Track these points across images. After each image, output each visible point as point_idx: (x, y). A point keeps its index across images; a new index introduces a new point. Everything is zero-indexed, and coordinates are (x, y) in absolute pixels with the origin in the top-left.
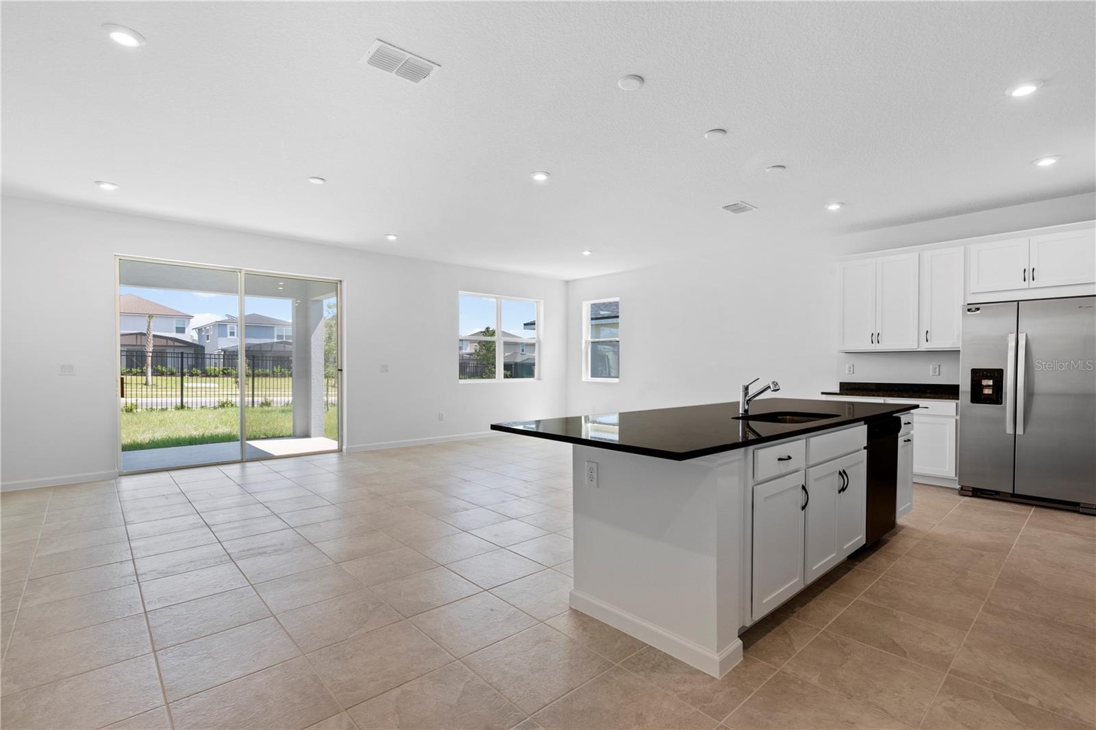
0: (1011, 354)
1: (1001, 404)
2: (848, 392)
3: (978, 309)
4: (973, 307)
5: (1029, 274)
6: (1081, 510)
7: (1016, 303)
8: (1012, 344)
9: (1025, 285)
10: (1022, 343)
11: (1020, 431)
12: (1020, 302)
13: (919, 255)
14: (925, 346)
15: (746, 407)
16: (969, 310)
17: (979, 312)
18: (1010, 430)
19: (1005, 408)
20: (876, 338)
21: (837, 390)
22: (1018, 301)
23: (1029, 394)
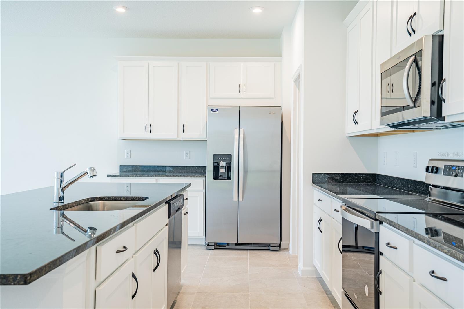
0: (236, 143)
1: (230, 180)
2: (127, 173)
3: (217, 110)
4: (215, 108)
5: (242, 89)
6: (271, 248)
7: (239, 107)
8: (236, 137)
9: (239, 95)
10: (242, 136)
11: (240, 199)
12: (240, 107)
13: (178, 64)
14: (182, 136)
15: (61, 194)
16: (212, 110)
17: (218, 112)
18: (235, 199)
19: (233, 182)
20: (148, 128)
21: (118, 172)
22: (239, 106)
23: (246, 172)
